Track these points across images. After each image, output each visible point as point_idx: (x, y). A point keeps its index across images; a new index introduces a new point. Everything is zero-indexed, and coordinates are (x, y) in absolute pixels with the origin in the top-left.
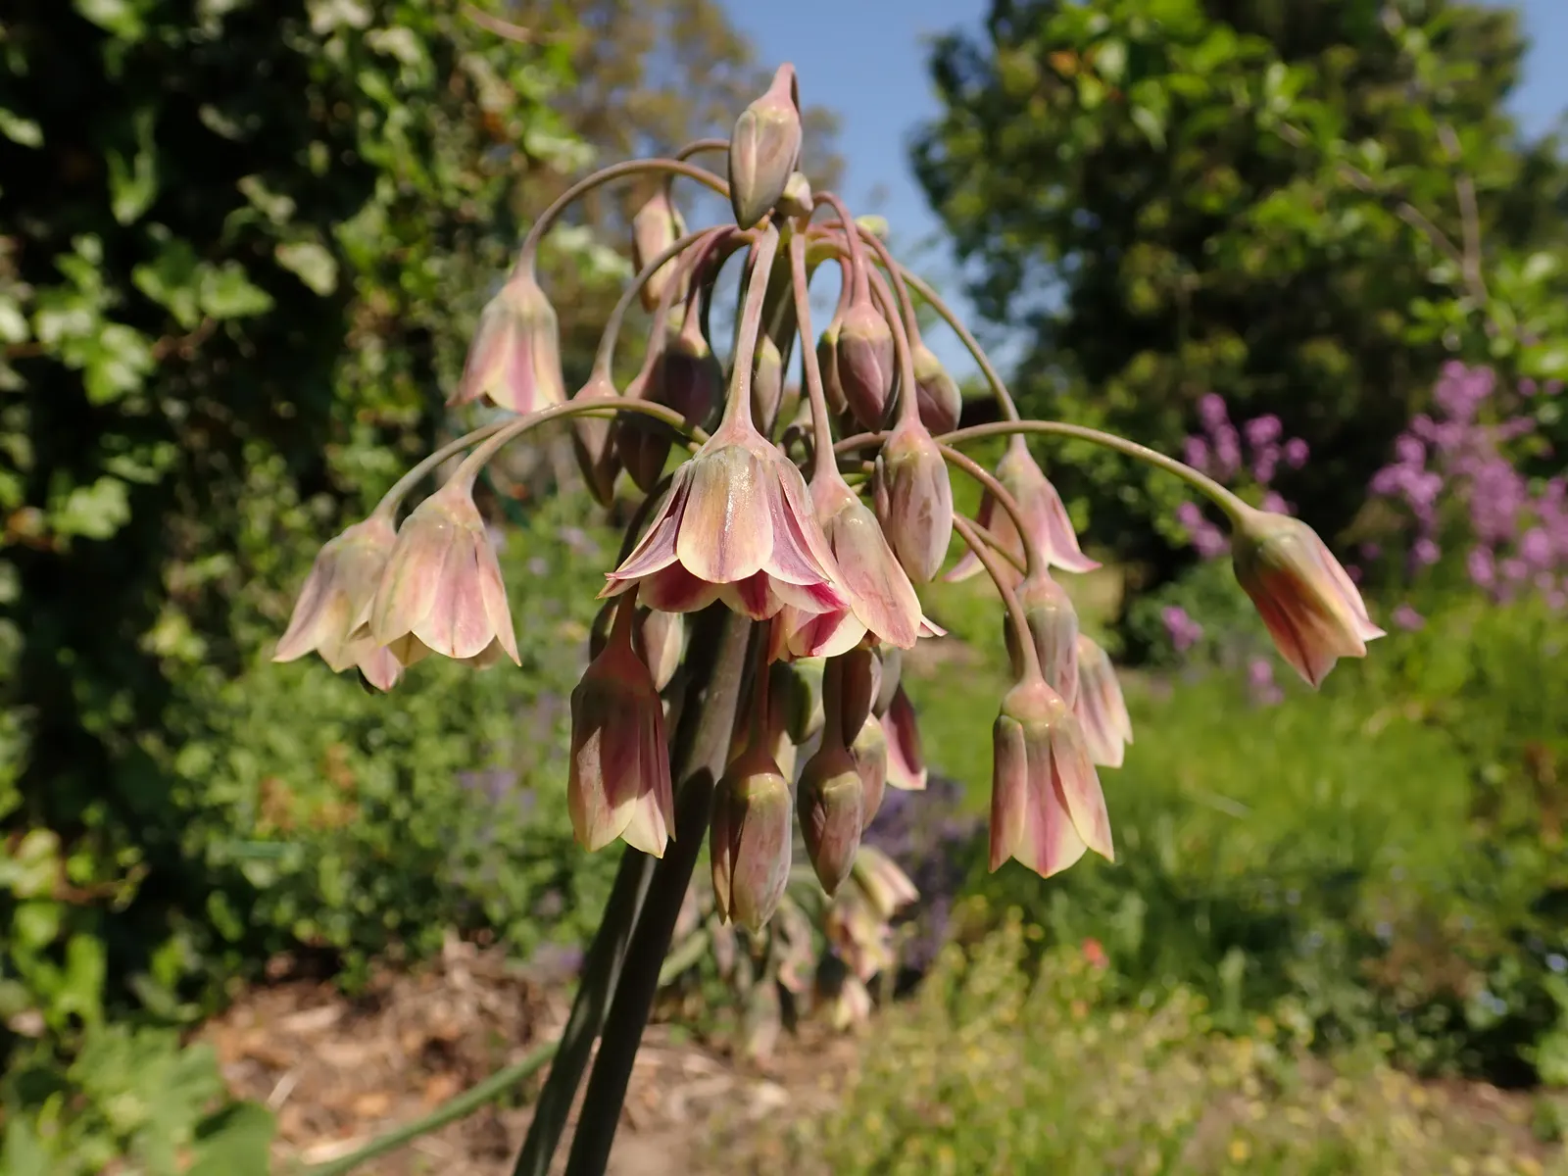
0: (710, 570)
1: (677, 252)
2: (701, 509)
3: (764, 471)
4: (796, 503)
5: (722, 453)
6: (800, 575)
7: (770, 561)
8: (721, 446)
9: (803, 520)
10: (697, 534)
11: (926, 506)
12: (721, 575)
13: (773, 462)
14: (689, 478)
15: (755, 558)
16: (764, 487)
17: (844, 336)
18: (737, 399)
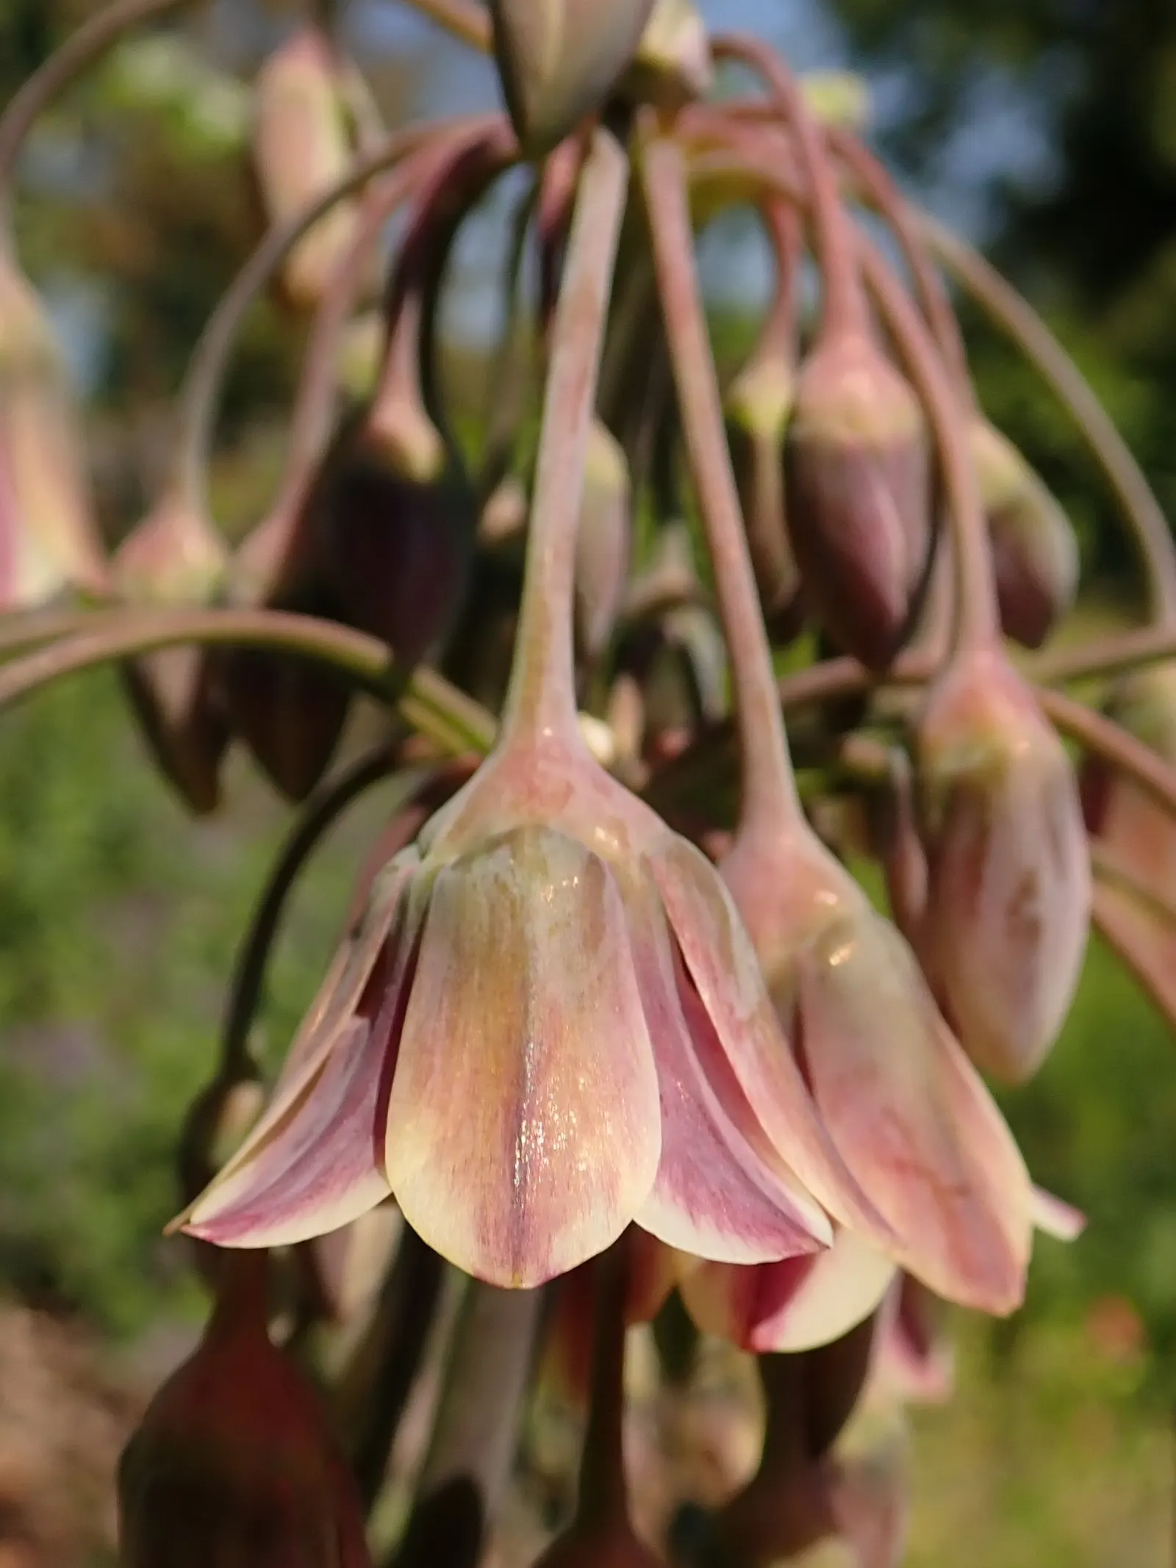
0: (484, 1241)
1: (353, 189)
2: (452, 1029)
3: (624, 898)
4: (714, 982)
5: (503, 852)
6: (746, 1228)
7: (656, 1188)
8: (500, 826)
9: (737, 1033)
10: (443, 1110)
11: (1027, 889)
12: (517, 1260)
13: (646, 863)
14: (413, 917)
15: (611, 1187)
16: (626, 954)
17: (802, 432)
18: (538, 669)
